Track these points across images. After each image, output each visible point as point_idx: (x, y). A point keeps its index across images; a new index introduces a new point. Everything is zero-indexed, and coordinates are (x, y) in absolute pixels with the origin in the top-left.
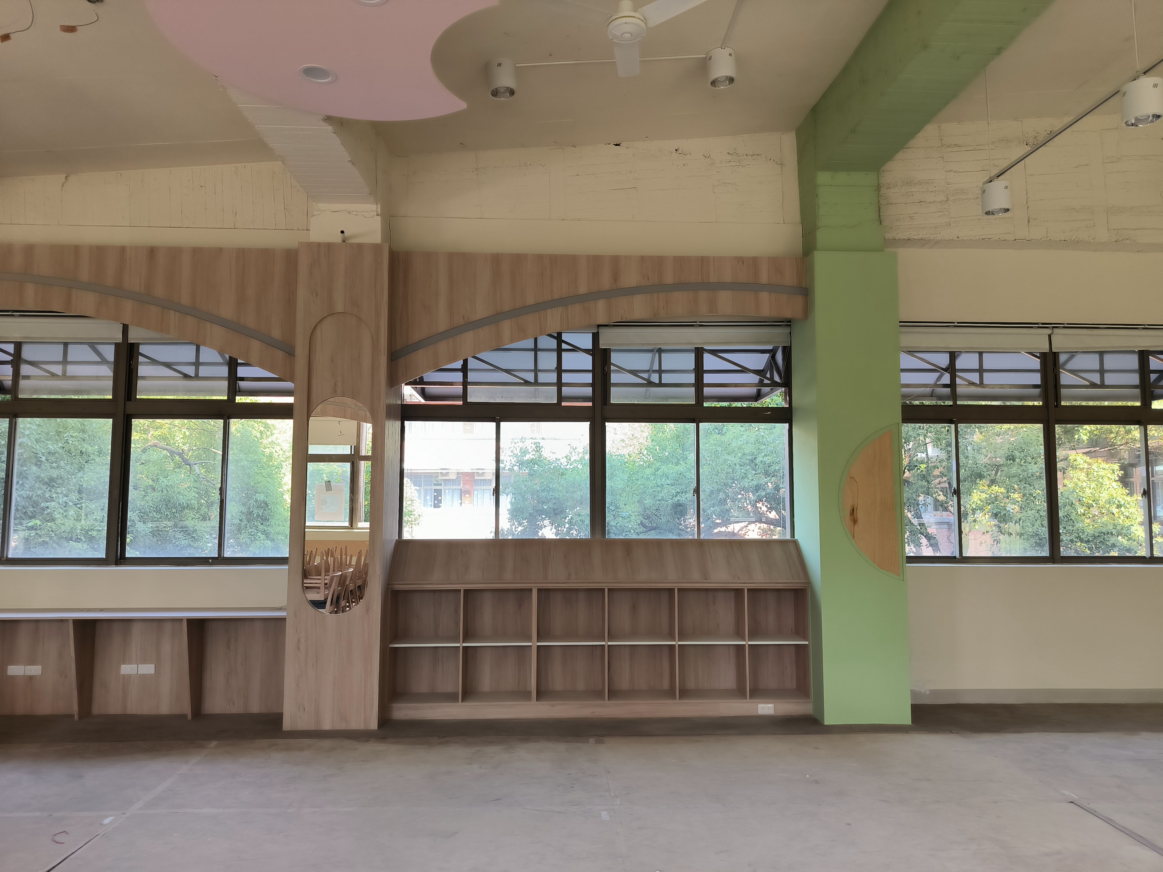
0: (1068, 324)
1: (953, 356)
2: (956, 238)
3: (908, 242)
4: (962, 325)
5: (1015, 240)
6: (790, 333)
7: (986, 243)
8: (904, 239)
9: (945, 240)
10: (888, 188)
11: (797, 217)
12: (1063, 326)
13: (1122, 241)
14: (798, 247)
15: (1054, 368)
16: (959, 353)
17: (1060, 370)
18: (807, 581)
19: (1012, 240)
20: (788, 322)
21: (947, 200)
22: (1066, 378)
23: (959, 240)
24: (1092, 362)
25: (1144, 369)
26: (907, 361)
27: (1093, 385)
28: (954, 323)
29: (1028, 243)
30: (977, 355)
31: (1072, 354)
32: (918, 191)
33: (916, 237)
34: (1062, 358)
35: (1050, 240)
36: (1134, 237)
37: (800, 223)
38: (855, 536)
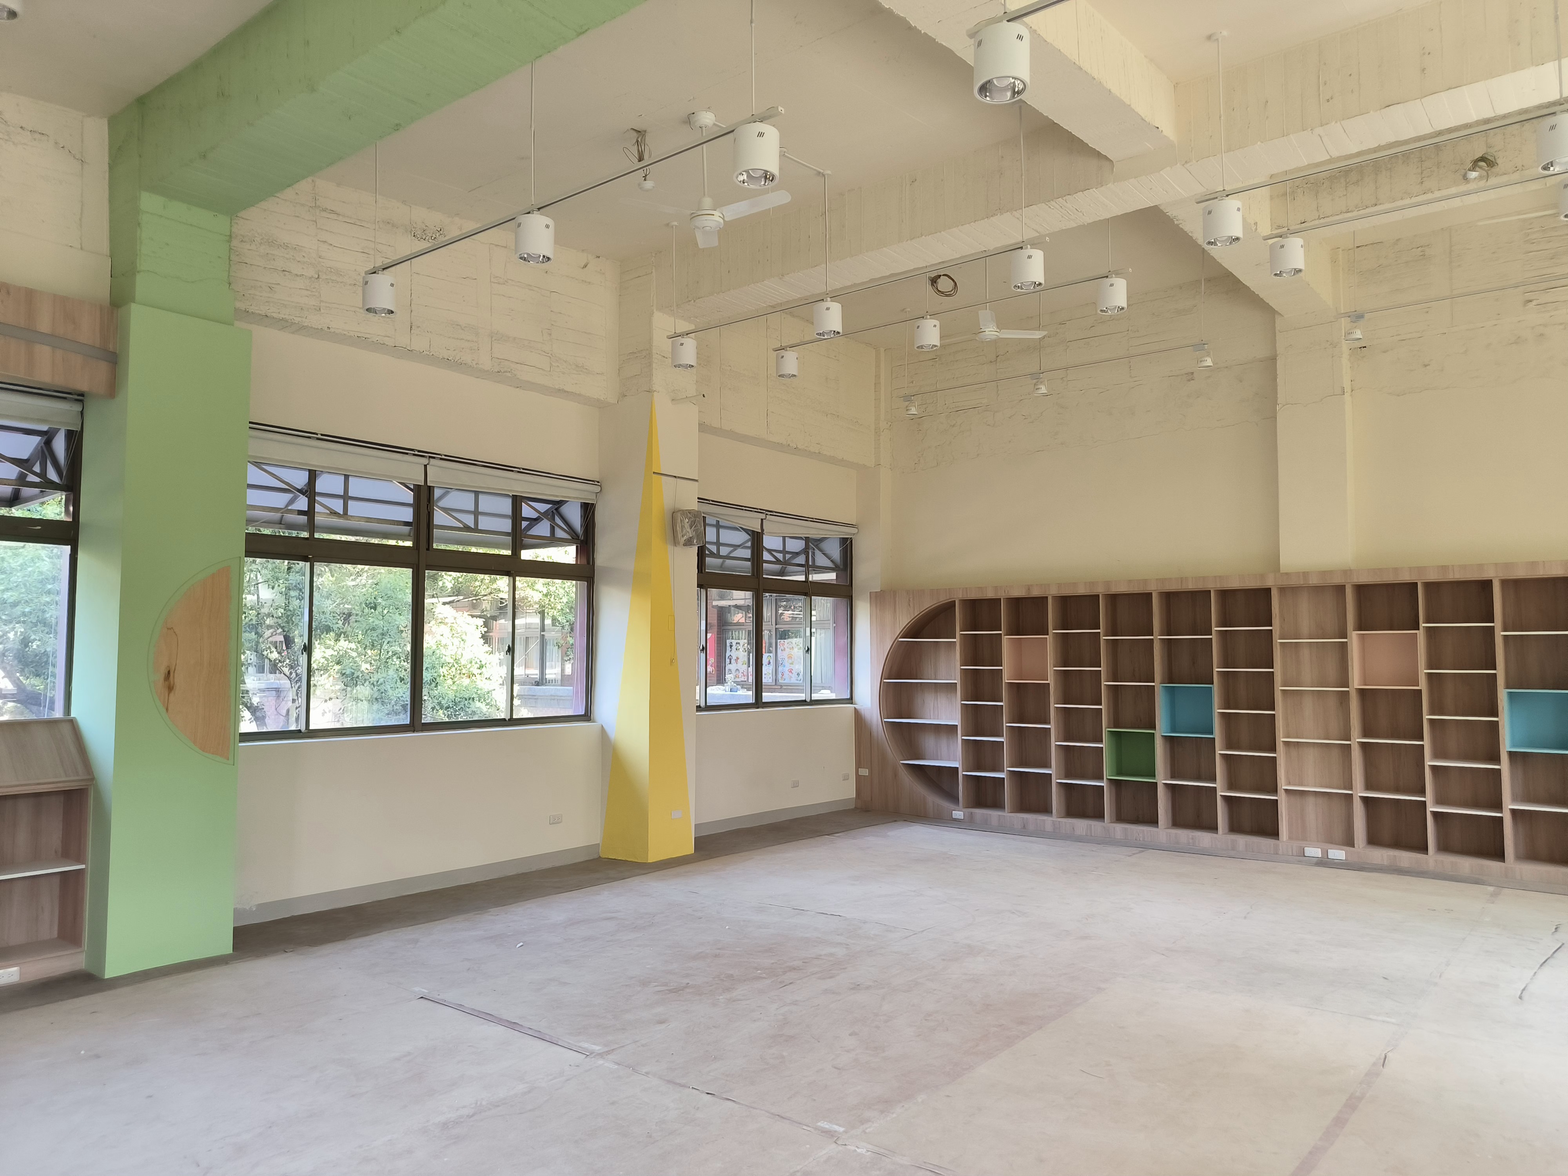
0: (445, 456)
1: (313, 475)
2: (326, 329)
3: (265, 319)
4: (327, 438)
5: (395, 346)
6: (82, 413)
7: (361, 342)
8: (260, 315)
9: (312, 327)
10: (242, 241)
11: (105, 247)
12: (440, 457)
13: (504, 372)
14: (102, 291)
15: (428, 505)
16: (320, 472)
17: (435, 507)
18: (88, 777)
19: (392, 346)
20: (79, 395)
21: (318, 278)
22: (440, 518)
23: (330, 332)
24: (466, 501)
25: (516, 516)
26: (255, 475)
27: (467, 528)
28: (317, 434)
29: (409, 353)
30: (343, 477)
31: (447, 490)
32: (282, 256)
33: (275, 315)
34: (437, 493)
35: (433, 355)
36: (514, 371)
37: (109, 255)
38: (169, 709)
